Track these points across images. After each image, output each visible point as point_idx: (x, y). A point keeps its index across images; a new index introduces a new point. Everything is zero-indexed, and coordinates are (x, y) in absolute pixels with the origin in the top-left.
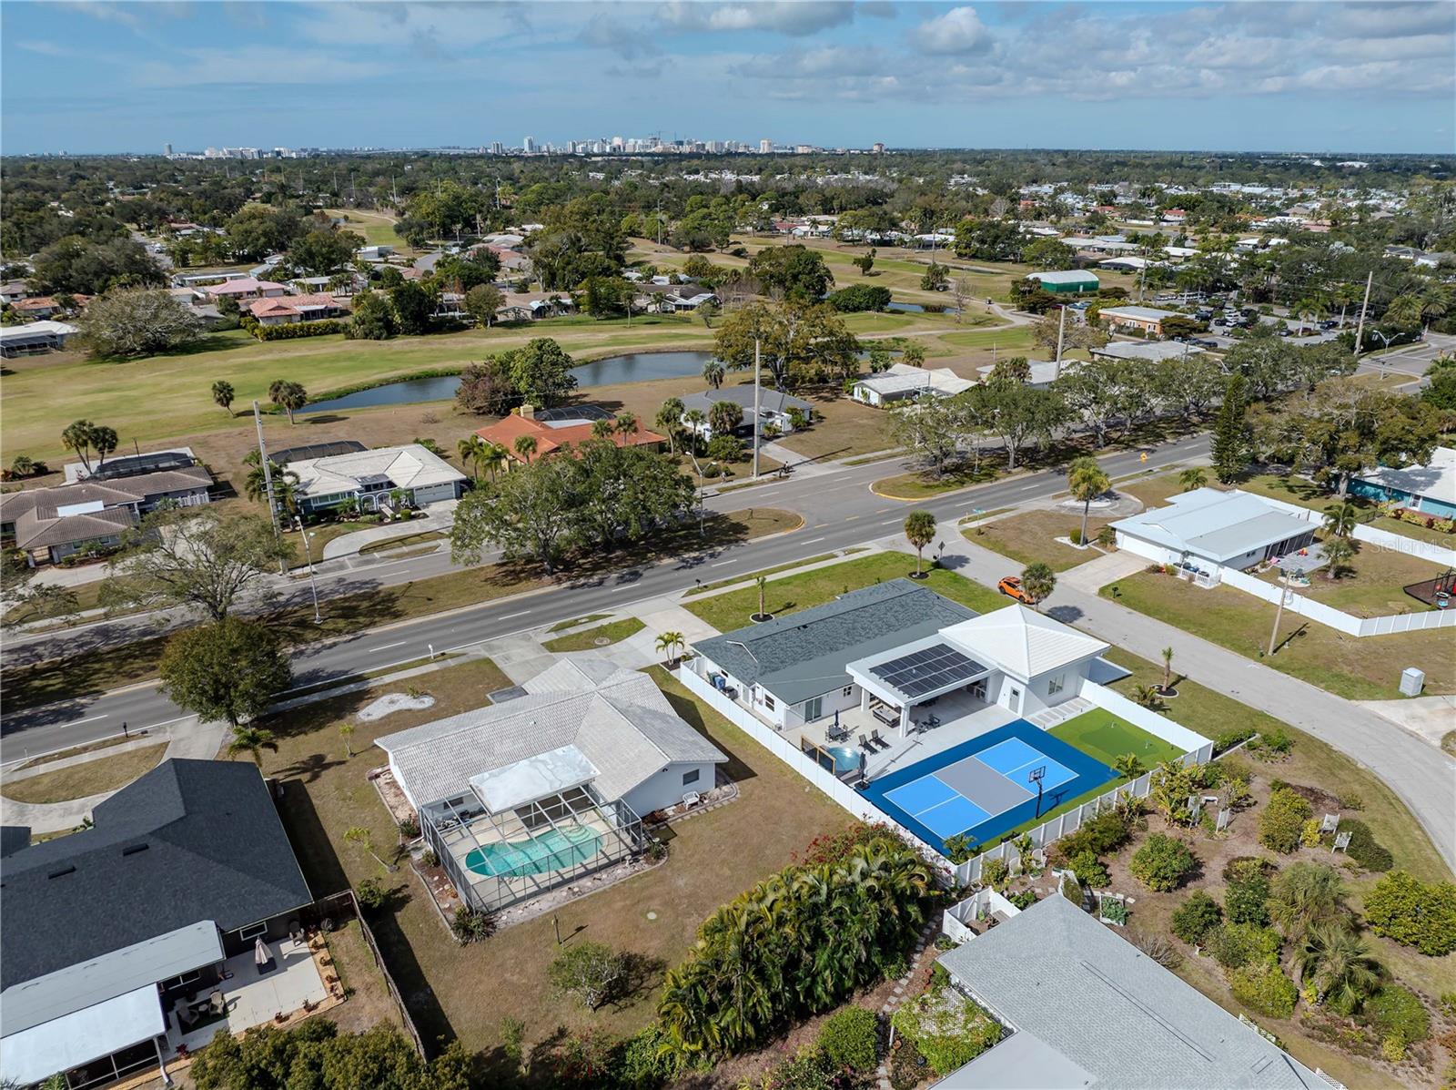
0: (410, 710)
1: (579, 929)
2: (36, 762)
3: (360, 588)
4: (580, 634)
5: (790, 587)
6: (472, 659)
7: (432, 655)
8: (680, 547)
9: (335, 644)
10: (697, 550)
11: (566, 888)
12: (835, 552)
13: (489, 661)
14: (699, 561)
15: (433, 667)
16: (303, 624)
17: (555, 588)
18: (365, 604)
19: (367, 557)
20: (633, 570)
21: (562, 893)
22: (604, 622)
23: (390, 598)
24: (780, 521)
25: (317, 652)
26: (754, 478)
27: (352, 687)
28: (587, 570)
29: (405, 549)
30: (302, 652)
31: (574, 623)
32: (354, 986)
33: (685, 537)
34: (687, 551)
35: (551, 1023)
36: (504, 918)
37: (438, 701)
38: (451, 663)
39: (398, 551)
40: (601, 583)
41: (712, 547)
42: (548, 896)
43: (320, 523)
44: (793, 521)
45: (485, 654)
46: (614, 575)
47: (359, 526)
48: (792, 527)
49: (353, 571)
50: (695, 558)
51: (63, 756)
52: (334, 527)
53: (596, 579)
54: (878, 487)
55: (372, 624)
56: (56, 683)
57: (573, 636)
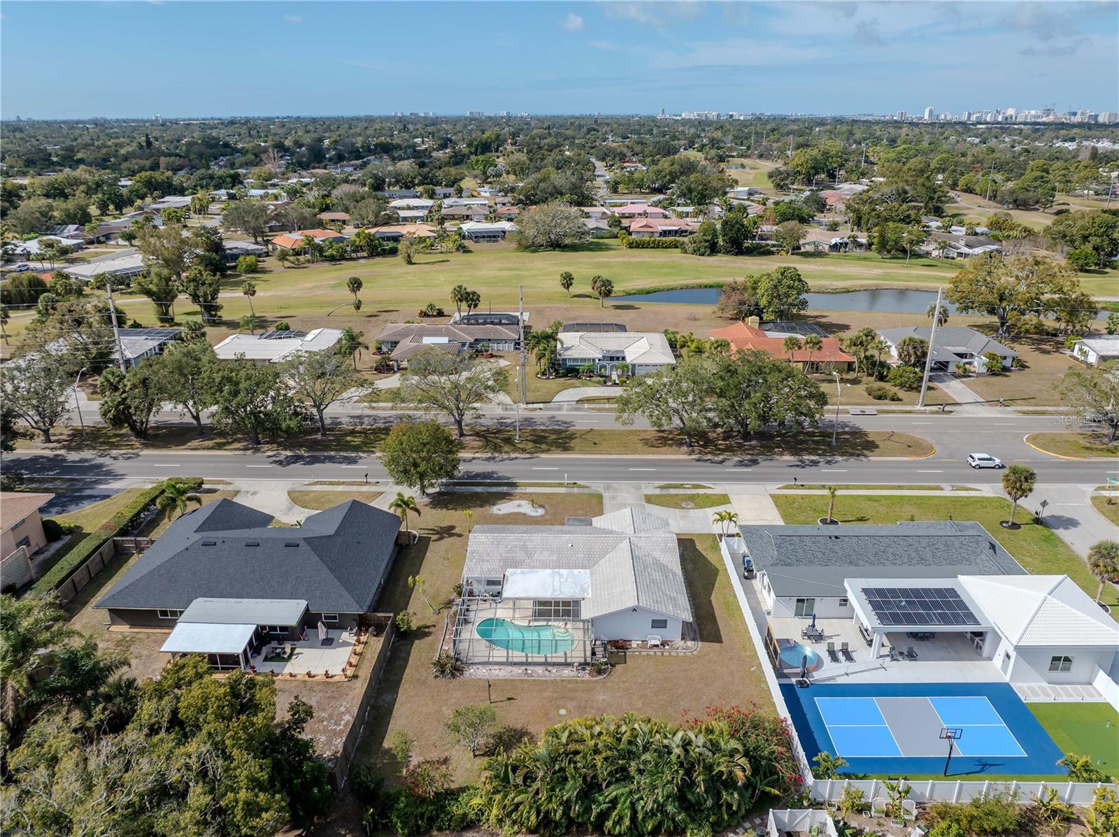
0: (525, 514)
1: (509, 699)
2: (316, 483)
3: (559, 425)
4: (677, 495)
5: (875, 504)
6: (592, 492)
7: (566, 482)
8: (806, 450)
9: (516, 458)
10: (819, 455)
11: (524, 668)
12: (943, 485)
13: (600, 497)
14: (815, 463)
15: (562, 490)
16: (508, 441)
17: (686, 457)
18: (554, 437)
19: (579, 406)
20: (755, 458)
21: (519, 671)
22: (701, 491)
23: (572, 437)
24: (913, 447)
25: (503, 460)
26: (918, 407)
27: (505, 489)
28: (719, 449)
29: (607, 406)
30: (494, 458)
31: (681, 486)
32: (359, 674)
33: (818, 443)
34: (810, 454)
35: (444, 751)
36: (471, 672)
37: (547, 513)
38: (576, 490)
39: (602, 406)
40: (721, 462)
41: (834, 455)
42: (509, 668)
43: (567, 376)
44: (925, 449)
45: (601, 491)
46: (737, 459)
47: (590, 383)
48: (919, 455)
49: (564, 414)
50: (812, 461)
51: (331, 483)
52: (574, 381)
53: (721, 458)
54: (1034, 439)
55: (548, 451)
56: (357, 440)
57: (670, 495)
